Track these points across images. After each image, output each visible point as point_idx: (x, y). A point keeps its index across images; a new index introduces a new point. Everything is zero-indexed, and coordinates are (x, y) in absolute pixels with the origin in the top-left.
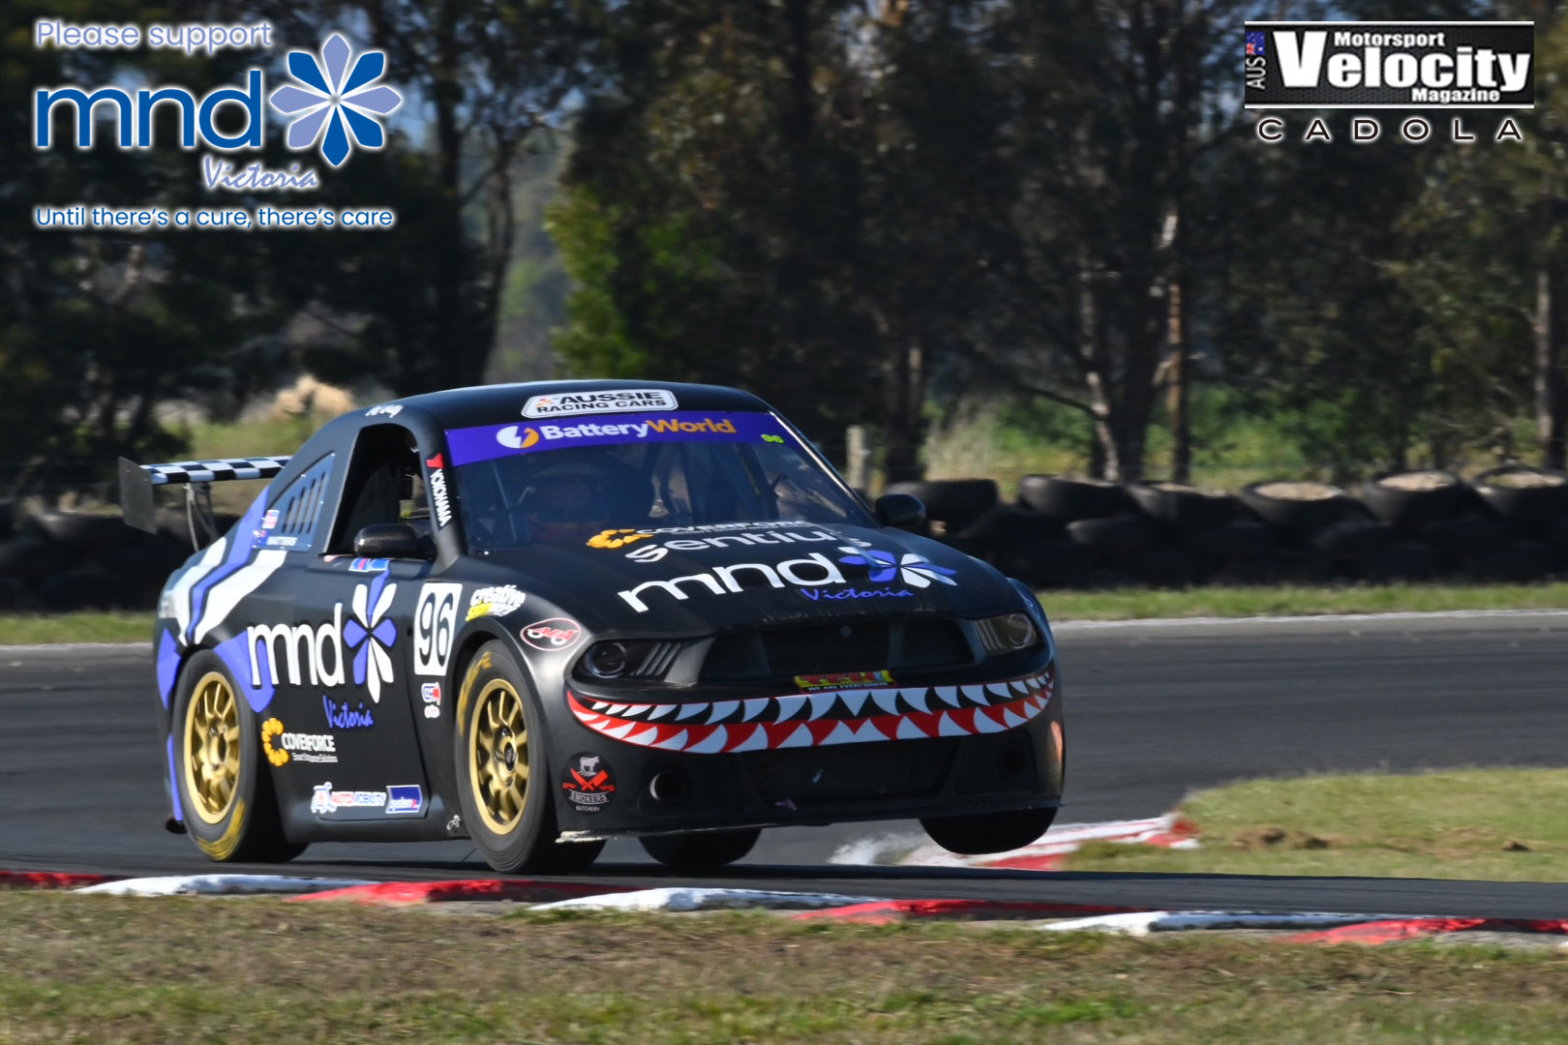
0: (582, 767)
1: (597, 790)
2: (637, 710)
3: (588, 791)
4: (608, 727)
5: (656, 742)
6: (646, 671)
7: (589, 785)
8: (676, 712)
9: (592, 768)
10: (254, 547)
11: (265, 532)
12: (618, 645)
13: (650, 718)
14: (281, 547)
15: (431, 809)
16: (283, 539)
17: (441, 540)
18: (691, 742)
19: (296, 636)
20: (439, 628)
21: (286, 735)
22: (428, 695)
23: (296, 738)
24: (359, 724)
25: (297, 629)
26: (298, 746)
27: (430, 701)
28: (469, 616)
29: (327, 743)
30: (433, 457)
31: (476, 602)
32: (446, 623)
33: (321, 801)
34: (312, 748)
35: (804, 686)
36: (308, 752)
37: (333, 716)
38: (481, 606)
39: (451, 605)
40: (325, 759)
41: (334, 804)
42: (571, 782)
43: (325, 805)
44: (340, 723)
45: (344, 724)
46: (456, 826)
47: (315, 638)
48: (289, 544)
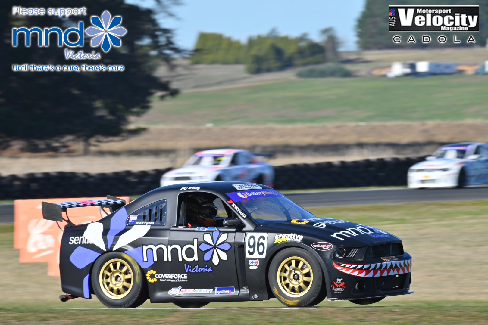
0: (337, 281)
1: (341, 287)
3: (338, 288)
4: (345, 271)
7: (339, 286)
8: (363, 267)
9: (340, 281)
10: (128, 225)
11: (131, 221)
12: (344, 249)
13: (357, 268)
14: (145, 225)
15: (241, 293)
16: (145, 223)
17: (245, 222)
18: (366, 274)
19: (170, 248)
20: (259, 245)
21: (157, 274)
22: (252, 263)
23: (164, 275)
24: (204, 271)
25: (171, 246)
26: (164, 278)
27: (253, 264)
28: (276, 242)
29: (183, 276)
30: (229, 200)
31: (278, 238)
32: (262, 244)
33: (175, 292)
34: (173, 278)
35: (384, 260)
36: (170, 279)
37: (189, 269)
38: (281, 239)
39: (264, 239)
40: (180, 281)
41: (182, 292)
42: (333, 285)
43: (177, 293)
44: (192, 271)
45: (195, 271)
46: (256, 297)
47: (182, 249)
48: (150, 224)
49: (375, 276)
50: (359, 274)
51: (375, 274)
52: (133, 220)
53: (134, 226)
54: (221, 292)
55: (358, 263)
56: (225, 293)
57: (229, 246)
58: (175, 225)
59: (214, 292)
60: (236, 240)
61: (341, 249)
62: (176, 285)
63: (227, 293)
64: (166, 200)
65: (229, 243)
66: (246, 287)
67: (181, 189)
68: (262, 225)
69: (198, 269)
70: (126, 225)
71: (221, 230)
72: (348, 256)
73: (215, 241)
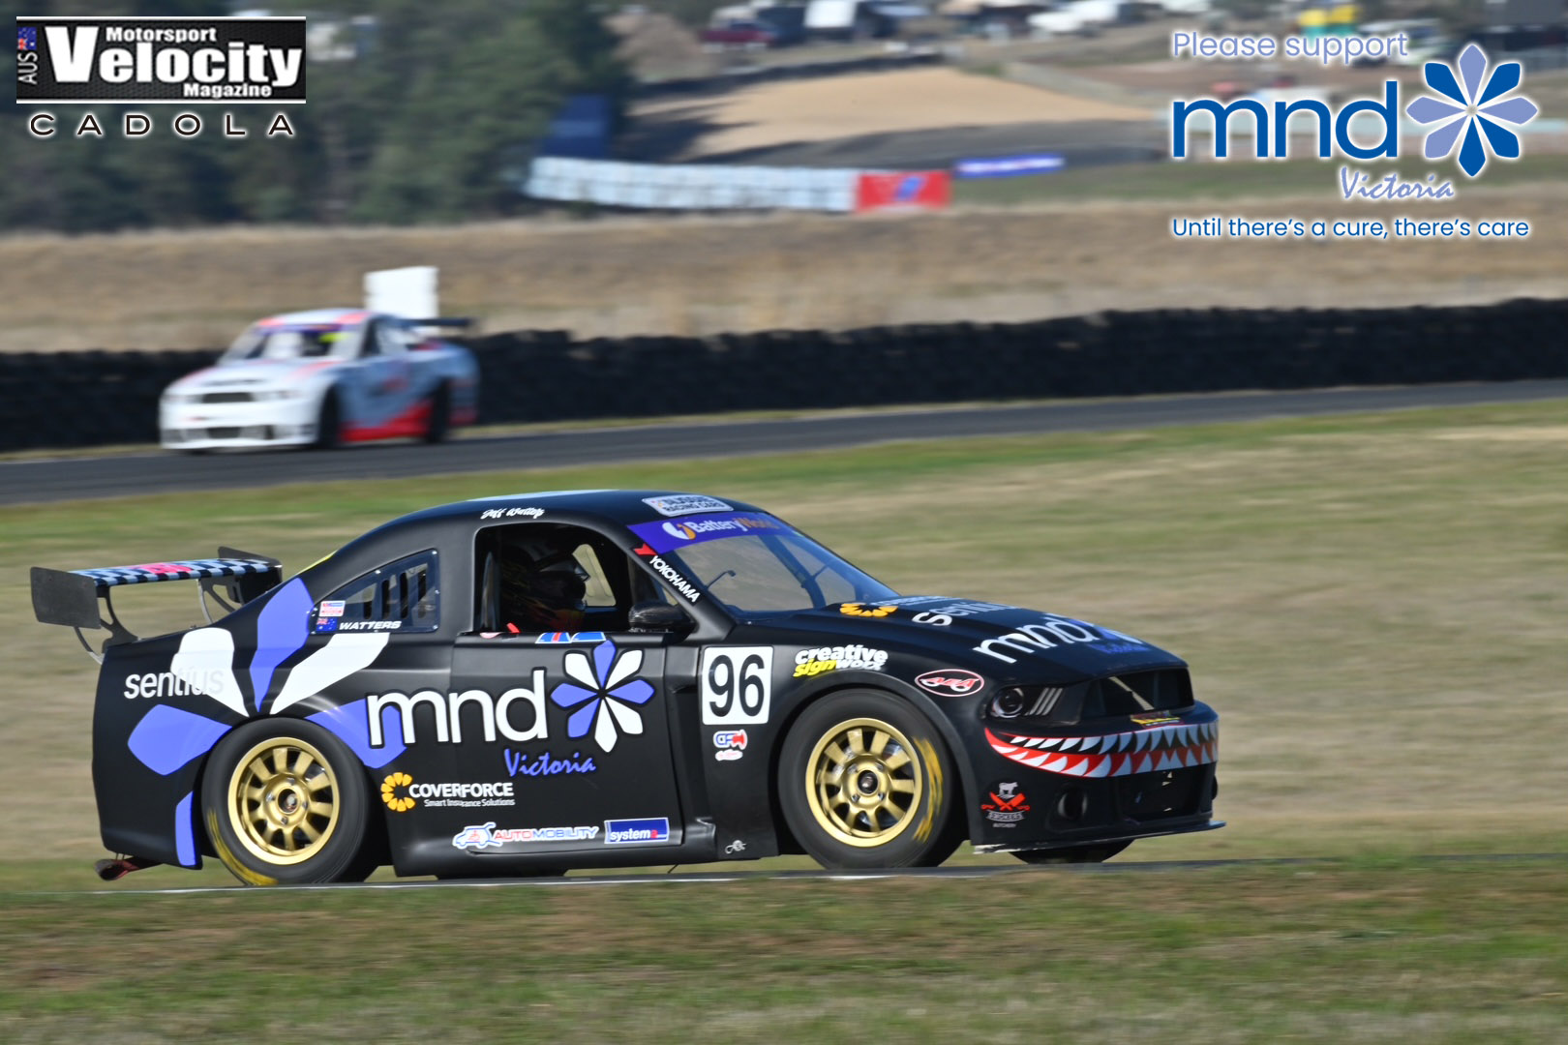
0: (1001, 791)
1: (1014, 809)
2: (1051, 742)
3: (1006, 810)
4: (1026, 758)
5: (1065, 769)
6: (1036, 712)
7: (1006, 806)
8: (1080, 744)
9: (1010, 792)
10: (313, 633)
11: (326, 620)
12: (1018, 690)
13: (1062, 748)
14: (372, 630)
15: (690, 837)
16: (371, 624)
17: (695, 613)
18: (1090, 768)
19: (456, 701)
20: (744, 684)
21: (416, 786)
22: (724, 742)
23: (436, 787)
24: (568, 771)
25: (459, 695)
26: (437, 795)
27: (727, 746)
28: (799, 672)
29: (500, 789)
30: (640, 547)
31: (805, 660)
32: (755, 680)
33: (475, 838)
34: (469, 794)
35: (1141, 722)
36: (457, 798)
37: (519, 766)
38: (816, 663)
39: (761, 665)
40: (491, 803)
41: (497, 840)
42: (990, 804)
43: (482, 841)
44: (531, 771)
45: (539, 771)
46: (737, 850)
47: (495, 702)
48: (388, 627)
49: (1116, 774)
50: (1068, 766)
51: (1115, 765)
52: (329, 618)
53: (336, 637)
54: (625, 835)
55: (1065, 733)
56: (639, 839)
57: (648, 691)
58: (471, 630)
59: (600, 836)
60: (671, 672)
61: (1009, 690)
62: (477, 816)
63: (643, 839)
64: (435, 553)
65: (647, 681)
66: (706, 818)
67: (483, 517)
68: (750, 623)
69: (549, 763)
70: (310, 635)
71: (618, 639)
72: (1032, 712)
73: (602, 675)
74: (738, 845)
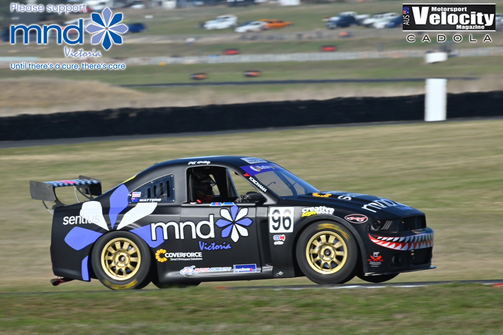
0: (374, 255)
1: (378, 261)
3: (375, 261)
7: (376, 260)
9: (377, 255)
11: (134, 198)
15: (263, 270)
17: (265, 196)
19: (182, 225)
20: (284, 219)
22: (277, 238)
23: (175, 254)
24: (221, 248)
25: (183, 223)
26: (175, 256)
27: (278, 240)
28: (304, 215)
29: (197, 255)
30: (245, 174)
31: (305, 211)
32: (288, 218)
33: (188, 271)
34: (186, 256)
35: (415, 233)
36: (182, 257)
37: (204, 247)
38: (309, 212)
39: (290, 213)
40: (194, 259)
41: (196, 272)
42: (370, 259)
43: (191, 272)
44: (208, 249)
45: (211, 249)
46: (281, 275)
47: (196, 226)
48: (157, 201)
52: (136, 198)
53: (138, 204)
54: (240, 270)
55: (394, 236)
56: (246, 271)
57: (250, 222)
58: (186, 201)
59: (232, 270)
60: (258, 215)
61: (376, 221)
62: (189, 264)
64: (172, 176)
65: (249, 218)
66: (269, 264)
67: (189, 164)
68: (284, 199)
69: (215, 246)
70: (129, 203)
71: (239, 205)
72: (383, 229)
73: (234, 216)
74: (281, 273)
